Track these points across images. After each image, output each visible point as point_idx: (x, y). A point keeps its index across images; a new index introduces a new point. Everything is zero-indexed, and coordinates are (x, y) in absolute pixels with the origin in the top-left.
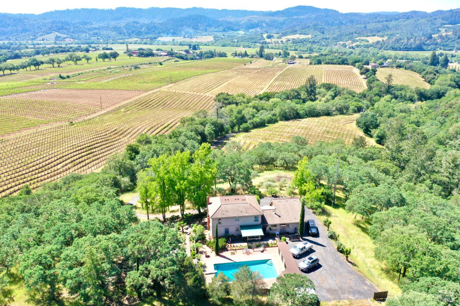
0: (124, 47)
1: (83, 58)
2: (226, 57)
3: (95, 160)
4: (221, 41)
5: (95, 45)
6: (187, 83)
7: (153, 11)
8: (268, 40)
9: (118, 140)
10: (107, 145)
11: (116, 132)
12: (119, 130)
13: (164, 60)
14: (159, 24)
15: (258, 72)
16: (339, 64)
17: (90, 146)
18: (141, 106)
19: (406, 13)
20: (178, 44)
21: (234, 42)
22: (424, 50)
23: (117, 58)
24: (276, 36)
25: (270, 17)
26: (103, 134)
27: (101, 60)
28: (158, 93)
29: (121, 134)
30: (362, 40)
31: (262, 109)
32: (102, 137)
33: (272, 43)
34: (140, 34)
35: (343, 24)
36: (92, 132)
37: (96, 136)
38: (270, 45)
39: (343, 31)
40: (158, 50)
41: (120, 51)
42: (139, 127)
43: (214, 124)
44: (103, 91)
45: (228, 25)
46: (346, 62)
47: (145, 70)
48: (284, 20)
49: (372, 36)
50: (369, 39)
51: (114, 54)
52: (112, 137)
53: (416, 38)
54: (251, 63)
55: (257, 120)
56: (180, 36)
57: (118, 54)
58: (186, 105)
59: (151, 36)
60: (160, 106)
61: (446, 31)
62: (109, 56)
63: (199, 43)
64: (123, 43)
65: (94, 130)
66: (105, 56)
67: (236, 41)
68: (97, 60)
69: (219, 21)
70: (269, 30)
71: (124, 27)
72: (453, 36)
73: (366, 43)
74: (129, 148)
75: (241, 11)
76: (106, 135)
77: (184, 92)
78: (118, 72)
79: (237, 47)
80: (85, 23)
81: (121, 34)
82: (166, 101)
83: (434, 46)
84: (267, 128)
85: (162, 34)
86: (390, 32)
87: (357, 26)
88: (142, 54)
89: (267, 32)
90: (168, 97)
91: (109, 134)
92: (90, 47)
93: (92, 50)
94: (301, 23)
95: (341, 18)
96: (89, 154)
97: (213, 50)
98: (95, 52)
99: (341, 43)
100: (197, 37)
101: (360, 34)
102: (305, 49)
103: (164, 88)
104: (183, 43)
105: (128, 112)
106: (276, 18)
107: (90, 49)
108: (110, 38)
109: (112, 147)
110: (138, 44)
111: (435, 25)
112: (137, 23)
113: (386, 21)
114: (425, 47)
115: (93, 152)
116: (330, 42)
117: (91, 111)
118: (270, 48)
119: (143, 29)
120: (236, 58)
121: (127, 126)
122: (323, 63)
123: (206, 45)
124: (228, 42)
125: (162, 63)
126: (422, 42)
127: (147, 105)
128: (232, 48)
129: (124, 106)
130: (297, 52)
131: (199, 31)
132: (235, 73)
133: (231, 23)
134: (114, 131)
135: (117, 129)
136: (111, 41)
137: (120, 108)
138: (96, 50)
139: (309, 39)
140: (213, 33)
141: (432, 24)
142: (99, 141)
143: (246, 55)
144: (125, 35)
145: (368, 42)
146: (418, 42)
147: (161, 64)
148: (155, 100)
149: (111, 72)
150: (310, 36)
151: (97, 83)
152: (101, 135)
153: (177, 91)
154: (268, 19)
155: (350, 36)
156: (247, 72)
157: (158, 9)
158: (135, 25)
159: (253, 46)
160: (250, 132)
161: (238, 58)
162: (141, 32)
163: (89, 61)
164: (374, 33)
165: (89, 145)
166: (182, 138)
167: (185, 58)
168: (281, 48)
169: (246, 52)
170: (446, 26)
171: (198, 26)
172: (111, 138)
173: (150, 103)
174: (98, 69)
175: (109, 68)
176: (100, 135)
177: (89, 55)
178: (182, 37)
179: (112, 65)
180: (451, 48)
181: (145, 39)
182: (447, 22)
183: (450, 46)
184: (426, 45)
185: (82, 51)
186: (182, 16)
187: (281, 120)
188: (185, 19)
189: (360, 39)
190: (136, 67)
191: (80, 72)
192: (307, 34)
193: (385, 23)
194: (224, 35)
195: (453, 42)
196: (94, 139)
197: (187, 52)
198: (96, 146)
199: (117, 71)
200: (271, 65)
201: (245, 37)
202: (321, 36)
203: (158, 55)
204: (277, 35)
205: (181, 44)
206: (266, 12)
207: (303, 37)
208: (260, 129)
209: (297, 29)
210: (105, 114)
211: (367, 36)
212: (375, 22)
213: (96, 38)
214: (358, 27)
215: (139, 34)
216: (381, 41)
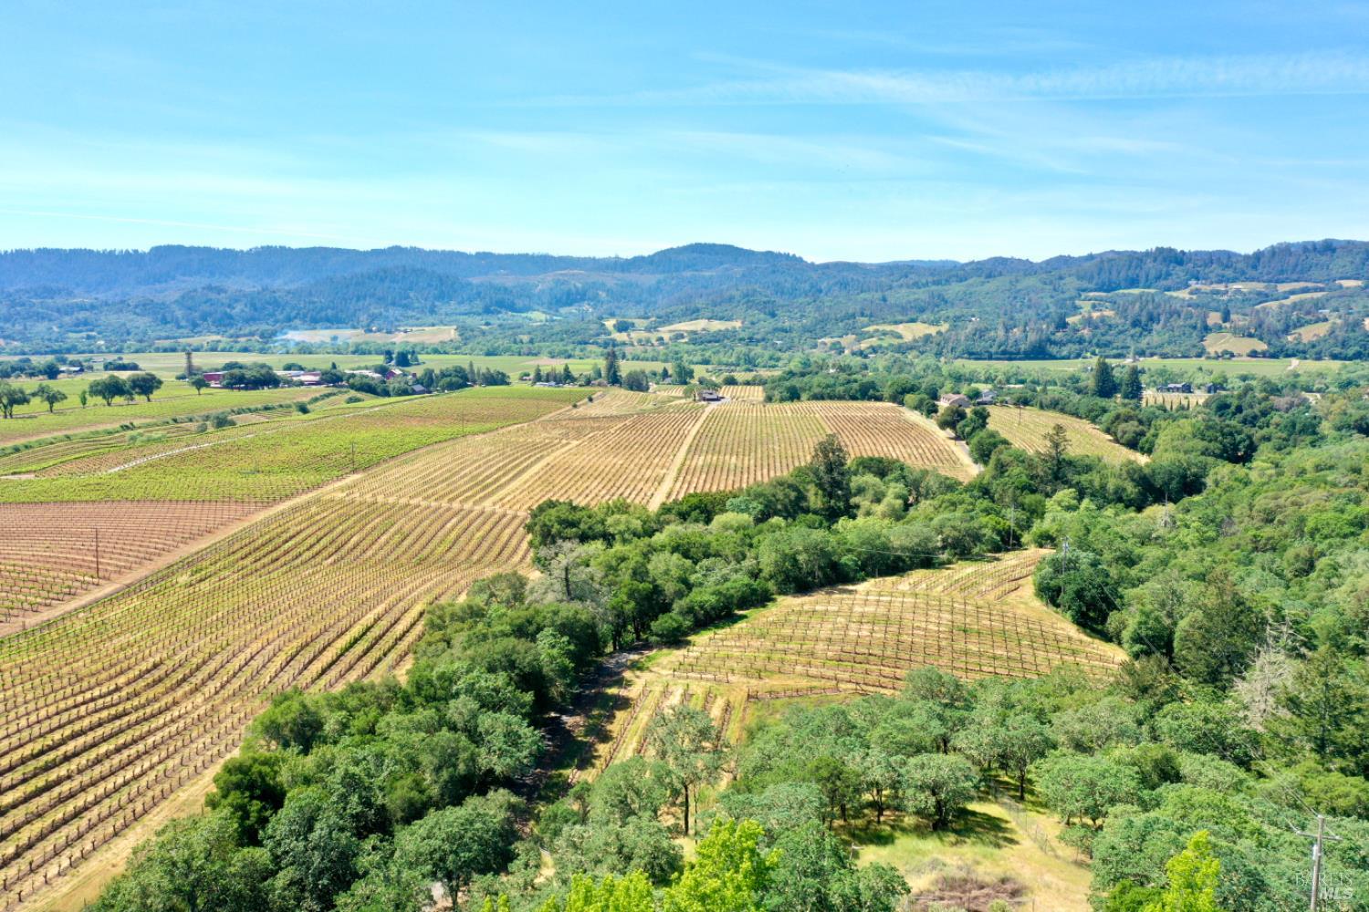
0: (179, 361)
1: (34, 395)
2: (508, 384)
3: (65, 821)
4: (480, 339)
5: (81, 357)
6: (408, 468)
7: (271, 258)
8: (621, 337)
9: (167, 709)
10: (121, 740)
11: (157, 674)
12: (169, 664)
13: (313, 396)
14: (289, 292)
15: (625, 428)
16: (854, 398)
17: (42, 753)
18: (251, 559)
19: (979, 262)
20: (351, 349)
21: (521, 342)
22: (1053, 357)
23: (156, 394)
24: (640, 323)
25: (618, 275)
26: (104, 690)
27: (99, 400)
28: (314, 509)
29: (179, 684)
30: (885, 334)
31: (707, 556)
32: (100, 703)
33: (632, 345)
34: (227, 321)
35: (821, 291)
36: (57, 685)
37: (70, 702)
38: (628, 350)
39: (826, 310)
40: (288, 368)
41: (165, 373)
42: (255, 647)
43: (565, 628)
44: (104, 509)
45: (499, 296)
46: (871, 392)
47: (255, 428)
48: (659, 282)
49: (907, 322)
50: (900, 329)
51: (144, 380)
52: (143, 699)
53: (1026, 324)
54: (591, 400)
55: (704, 596)
56: (354, 327)
57: (160, 382)
58: (417, 547)
59: (264, 327)
60: (325, 554)
61: (1094, 307)
62: (127, 387)
63: (415, 345)
64: (173, 350)
65: (65, 670)
66: (111, 390)
67: (525, 338)
68: (84, 401)
69: (470, 284)
70: (617, 307)
71: (176, 301)
72: (1119, 321)
73: (896, 342)
74: (234, 779)
75: (533, 257)
76: (118, 689)
77: (403, 501)
78: (159, 440)
79: (530, 357)
80: (51, 293)
81: (165, 321)
82: (343, 538)
83: (1077, 346)
84: (741, 625)
85: (297, 322)
86: (951, 313)
87: (862, 295)
88: (239, 380)
89: (612, 315)
90: (350, 522)
91: (128, 683)
92: (64, 361)
93: (70, 372)
94: (706, 288)
95: (814, 275)
96: (39, 792)
97: (466, 366)
98: (79, 377)
99: (828, 340)
100: (409, 329)
101: (873, 318)
102: (733, 359)
103: (330, 488)
104: (364, 346)
105: (205, 586)
106: (633, 277)
107: (63, 368)
108: (129, 333)
109: (141, 747)
110: (223, 350)
111: (1063, 292)
112: (220, 291)
113: (934, 283)
114: (1053, 350)
115: (59, 782)
116: (796, 340)
117: (56, 589)
118: (630, 357)
119: (238, 308)
120: (539, 386)
121: (204, 644)
122: (804, 396)
123: (436, 351)
124: (502, 343)
125: (309, 407)
126: (1044, 337)
127: (274, 555)
128: (516, 358)
129: (187, 564)
130: (710, 367)
131: (410, 313)
132: (556, 433)
133: (506, 289)
134: (148, 671)
135: (161, 662)
136: (132, 343)
137: (171, 570)
138: (82, 370)
139: (734, 331)
140: (454, 318)
141: (1055, 290)
142: (86, 723)
143: (567, 377)
144: (179, 327)
145: (900, 337)
146: (1033, 337)
147: (304, 410)
148: (303, 535)
149: (133, 438)
150: (738, 324)
151: (85, 479)
152: (96, 692)
153: (380, 499)
154: (611, 280)
155: (850, 323)
156: (593, 429)
157: (283, 251)
158: (213, 296)
159: (577, 352)
160: (688, 643)
161: (546, 388)
162: (230, 317)
163: (56, 406)
164: (912, 315)
165: (38, 746)
166: (459, 708)
167: (379, 390)
168: (661, 357)
169: (566, 369)
170: (1092, 294)
171: (408, 297)
172: (136, 702)
173: (286, 546)
174: (87, 430)
175: (126, 428)
176: (88, 695)
177: (54, 385)
178: (361, 331)
179: (135, 416)
180: (1119, 351)
181: (245, 335)
182: (1092, 286)
183: (1115, 345)
184: (1054, 343)
185: (32, 375)
186: (358, 270)
187: (783, 592)
188: (369, 278)
189: (877, 331)
190: (222, 422)
191: (20, 442)
192: (730, 319)
193: (934, 288)
194: (487, 324)
195: (1122, 337)
196: (65, 717)
197: (383, 371)
198: (70, 747)
199: (155, 435)
200: (651, 406)
201: (552, 328)
202: (766, 325)
203: (290, 383)
204: (645, 323)
205: (358, 351)
206: (604, 259)
207: (717, 326)
208: (722, 632)
209: (699, 306)
210: (111, 599)
211: (896, 323)
212: (908, 287)
213: (84, 334)
214: (865, 300)
215: (224, 322)
216: (934, 334)
